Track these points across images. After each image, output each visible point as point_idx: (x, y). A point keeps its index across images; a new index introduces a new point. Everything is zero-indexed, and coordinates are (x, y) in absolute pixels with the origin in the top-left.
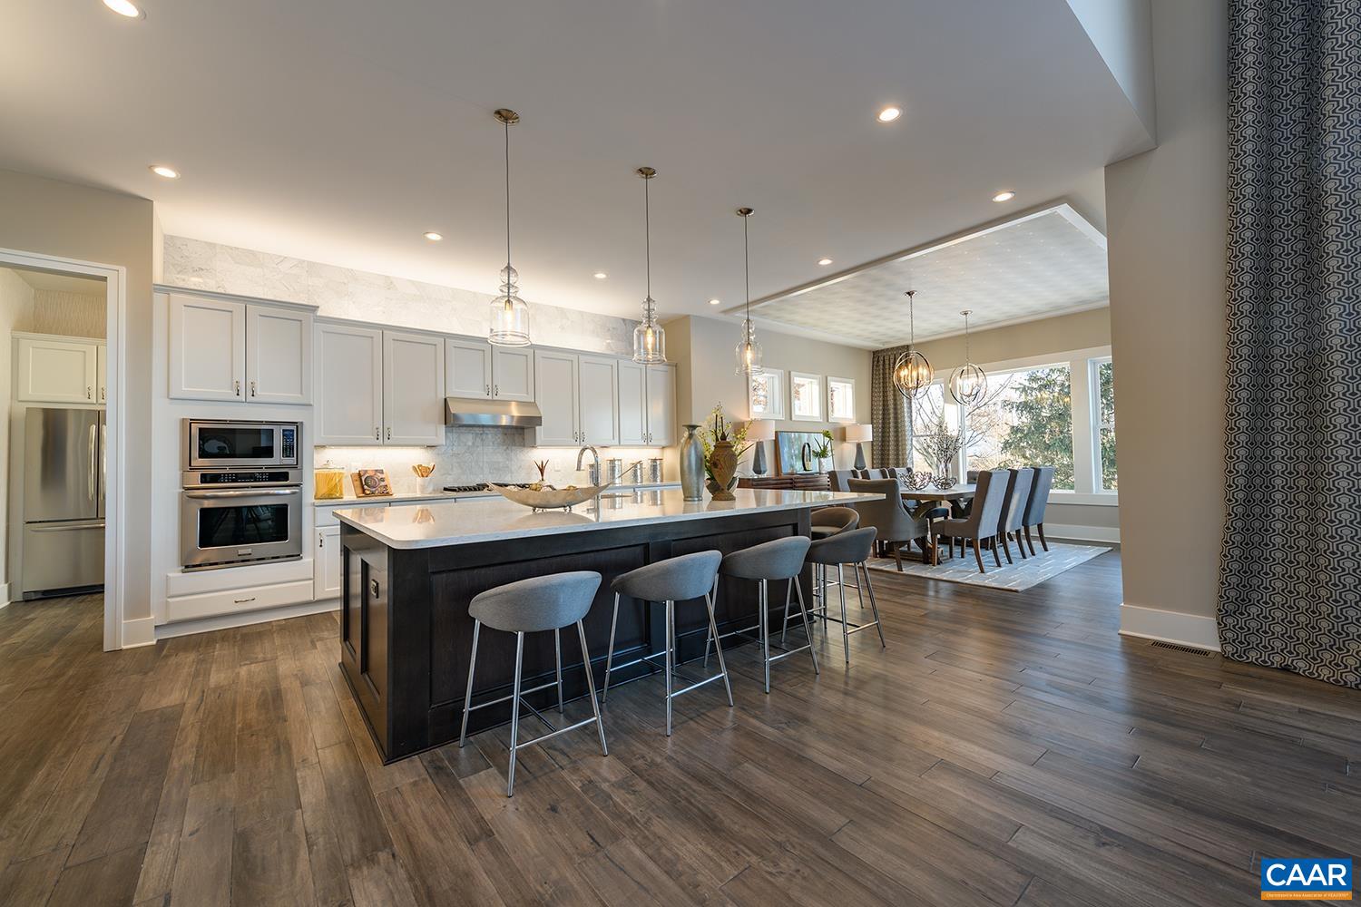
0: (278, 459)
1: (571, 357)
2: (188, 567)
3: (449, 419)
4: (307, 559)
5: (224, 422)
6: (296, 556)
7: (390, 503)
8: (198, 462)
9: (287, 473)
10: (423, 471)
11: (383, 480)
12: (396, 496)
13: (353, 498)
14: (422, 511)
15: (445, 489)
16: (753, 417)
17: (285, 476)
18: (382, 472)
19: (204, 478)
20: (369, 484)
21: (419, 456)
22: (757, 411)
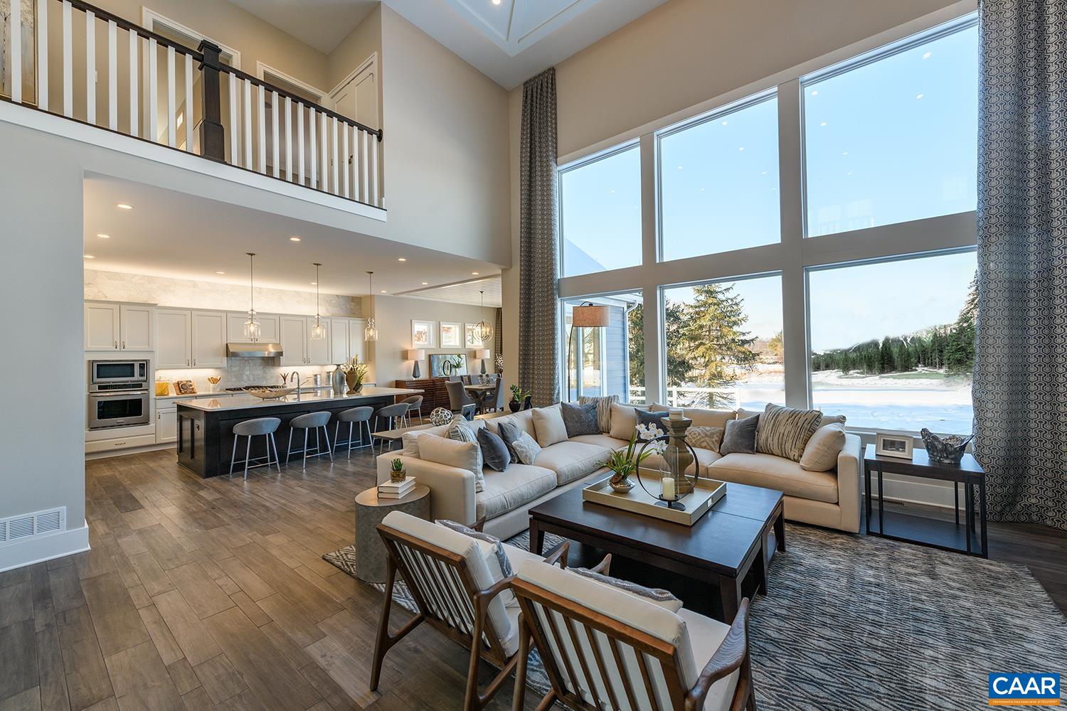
0: (137, 377)
1: (301, 319)
2: (92, 428)
3: (229, 354)
4: (152, 424)
5: (109, 361)
6: (146, 422)
7: (196, 397)
8: (96, 380)
9: (142, 384)
10: (214, 381)
11: (191, 385)
12: (198, 394)
13: (175, 395)
14: (214, 401)
15: (227, 389)
16: (414, 347)
17: (140, 386)
18: (190, 382)
19: (100, 388)
20: (182, 387)
21: (211, 373)
22: (416, 344)
